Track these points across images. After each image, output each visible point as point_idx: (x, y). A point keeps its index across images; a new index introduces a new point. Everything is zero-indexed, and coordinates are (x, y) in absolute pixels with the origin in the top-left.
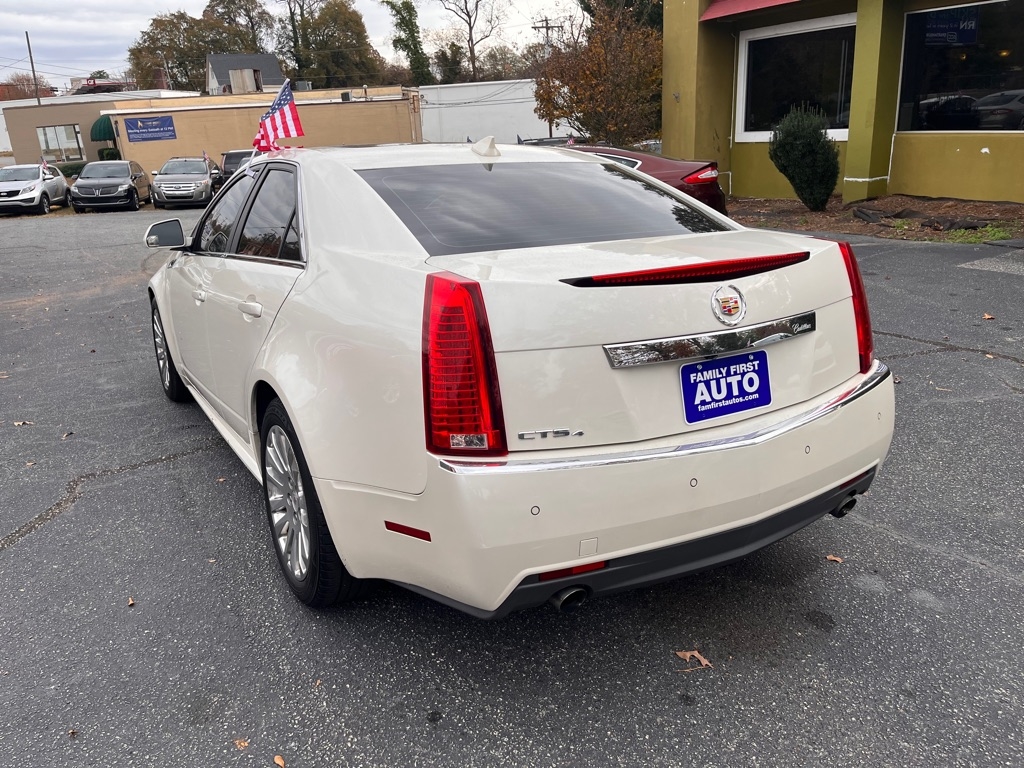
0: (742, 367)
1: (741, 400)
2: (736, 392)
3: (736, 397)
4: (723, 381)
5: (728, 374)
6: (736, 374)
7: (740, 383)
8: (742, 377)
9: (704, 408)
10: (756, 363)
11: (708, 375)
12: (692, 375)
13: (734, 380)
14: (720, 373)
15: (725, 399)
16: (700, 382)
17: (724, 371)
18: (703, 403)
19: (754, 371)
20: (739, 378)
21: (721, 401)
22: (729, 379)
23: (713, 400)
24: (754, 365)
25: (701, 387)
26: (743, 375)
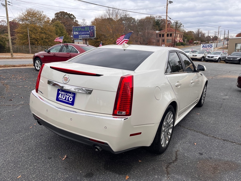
0: (70, 95)
1: (67, 101)
2: (67, 99)
3: (67, 100)
4: (65, 96)
5: (67, 95)
6: (68, 95)
7: (68, 98)
8: (69, 97)
9: (60, 99)
10: (73, 95)
11: (63, 93)
12: (59, 91)
13: (67, 97)
14: (65, 94)
15: (64, 100)
16: (61, 93)
17: (66, 94)
18: (60, 98)
19: (72, 97)
20: (68, 96)
21: (63, 99)
22: (66, 96)
23: (62, 99)
24: (72, 95)
25: (60, 95)
26: (70, 96)
